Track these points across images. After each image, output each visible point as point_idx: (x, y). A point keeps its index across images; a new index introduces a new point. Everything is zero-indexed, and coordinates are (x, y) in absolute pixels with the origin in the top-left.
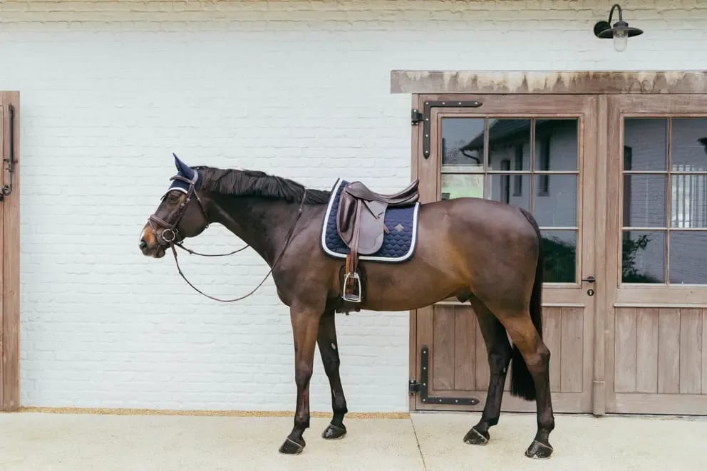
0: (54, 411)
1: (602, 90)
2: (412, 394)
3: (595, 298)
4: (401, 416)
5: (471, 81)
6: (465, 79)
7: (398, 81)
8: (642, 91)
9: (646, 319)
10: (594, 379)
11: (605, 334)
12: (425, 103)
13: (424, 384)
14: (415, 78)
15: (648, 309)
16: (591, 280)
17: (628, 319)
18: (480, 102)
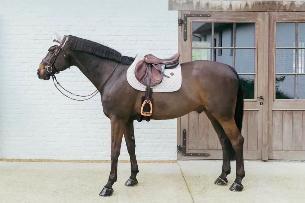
1: (266, 9)
2: (178, 152)
3: (264, 106)
4: (173, 162)
5: (206, 5)
6: (203, 4)
7: (172, 4)
8: (285, 10)
9: (287, 116)
10: (263, 144)
11: (268, 123)
12: (184, 15)
13: (184, 147)
15: (287, 111)
16: (262, 98)
17: (278, 115)
18: (210, 15)
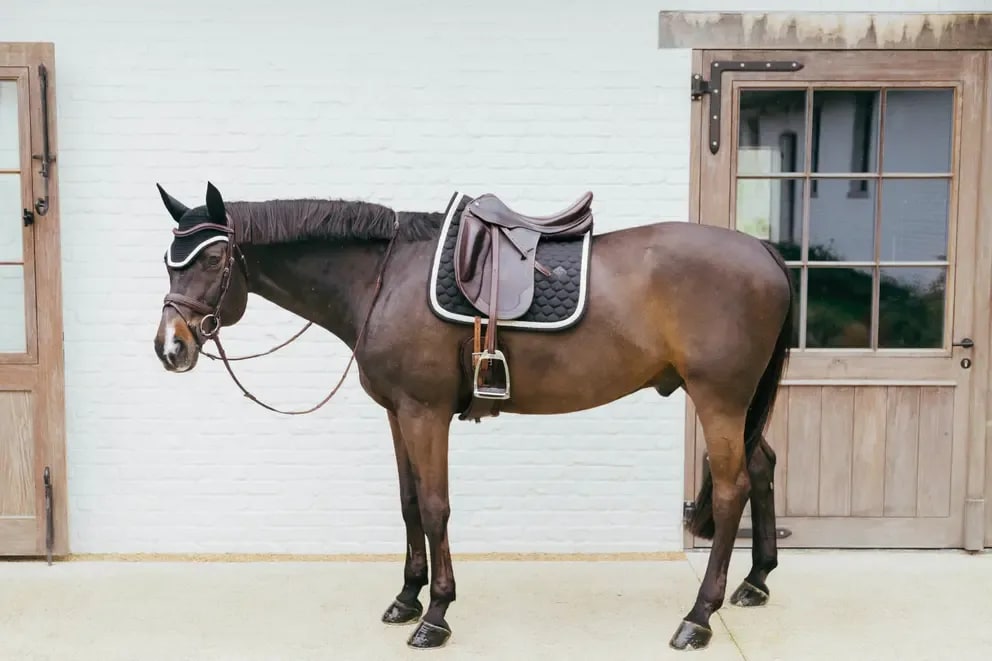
3: (973, 370)
4: (672, 557)
5: (786, 29)
6: (776, 25)
10: (967, 495)
11: (987, 428)
12: (712, 65)
14: (697, 23)
16: (967, 344)
18: (800, 62)
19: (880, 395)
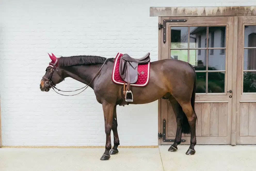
0: (16, 147)
1: (236, 14)
2: (159, 138)
3: (232, 99)
4: (155, 147)
5: (182, 11)
6: (180, 10)
7: (153, 11)
8: (252, 14)
9: (253, 107)
10: (232, 131)
11: (236, 113)
12: (164, 21)
13: (164, 134)
14: (160, 10)
15: (253, 103)
16: (231, 92)
17: (245, 106)
18: (186, 20)
19: (209, 105)
